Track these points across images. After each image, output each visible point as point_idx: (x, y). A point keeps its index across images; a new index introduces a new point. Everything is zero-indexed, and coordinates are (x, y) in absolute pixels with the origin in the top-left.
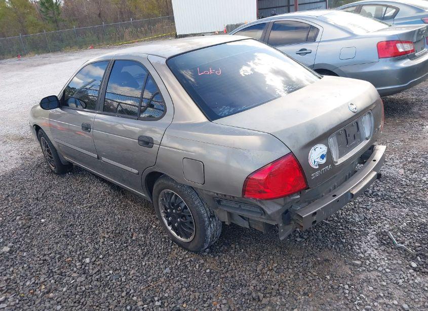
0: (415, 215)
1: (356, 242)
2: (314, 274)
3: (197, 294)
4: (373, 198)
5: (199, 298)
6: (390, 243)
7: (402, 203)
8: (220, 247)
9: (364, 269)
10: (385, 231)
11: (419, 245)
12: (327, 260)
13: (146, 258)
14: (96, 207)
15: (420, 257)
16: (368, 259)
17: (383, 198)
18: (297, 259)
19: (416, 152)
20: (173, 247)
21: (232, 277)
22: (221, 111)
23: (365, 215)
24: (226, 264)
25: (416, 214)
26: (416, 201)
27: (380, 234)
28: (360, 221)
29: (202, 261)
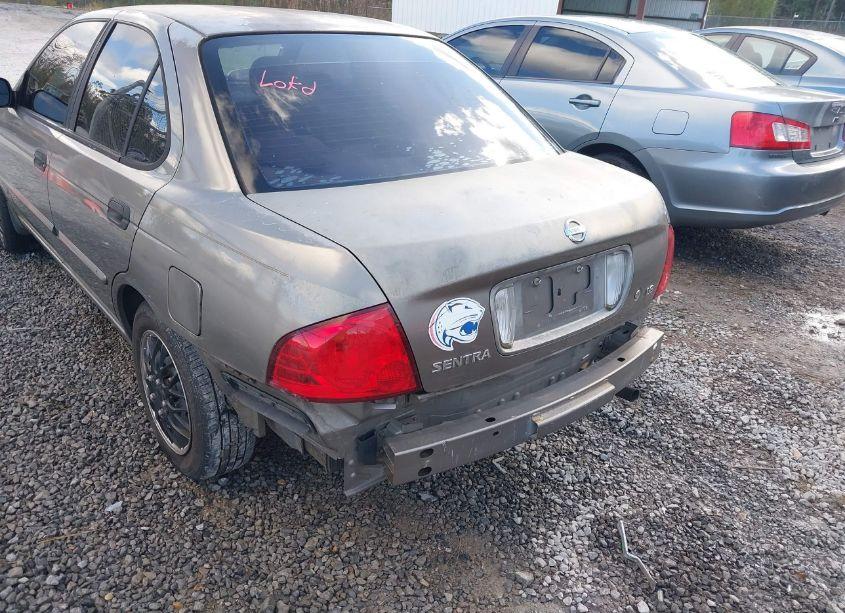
0: (693, 495)
1: (543, 530)
2: (424, 582)
3: (150, 575)
4: (623, 437)
5: (149, 585)
6: (614, 547)
7: (677, 460)
8: (253, 480)
9: (534, 594)
10: (614, 517)
11: (674, 563)
12: (464, 557)
13: (87, 470)
14: (46, 336)
15: (664, 592)
16: (552, 574)
17: (644, 442)
18: (404, 540)
19: (752, 359)
20: (156, 457)
21: (246, 552)
22: (278, 177)
23: (589, 472)
24: (248, 519)
25: (696, 491)
26: (707, 464)
27: (602, 521)
28: (573, 484)
29: (199, 503)
